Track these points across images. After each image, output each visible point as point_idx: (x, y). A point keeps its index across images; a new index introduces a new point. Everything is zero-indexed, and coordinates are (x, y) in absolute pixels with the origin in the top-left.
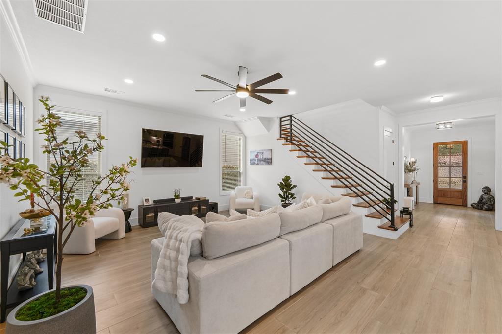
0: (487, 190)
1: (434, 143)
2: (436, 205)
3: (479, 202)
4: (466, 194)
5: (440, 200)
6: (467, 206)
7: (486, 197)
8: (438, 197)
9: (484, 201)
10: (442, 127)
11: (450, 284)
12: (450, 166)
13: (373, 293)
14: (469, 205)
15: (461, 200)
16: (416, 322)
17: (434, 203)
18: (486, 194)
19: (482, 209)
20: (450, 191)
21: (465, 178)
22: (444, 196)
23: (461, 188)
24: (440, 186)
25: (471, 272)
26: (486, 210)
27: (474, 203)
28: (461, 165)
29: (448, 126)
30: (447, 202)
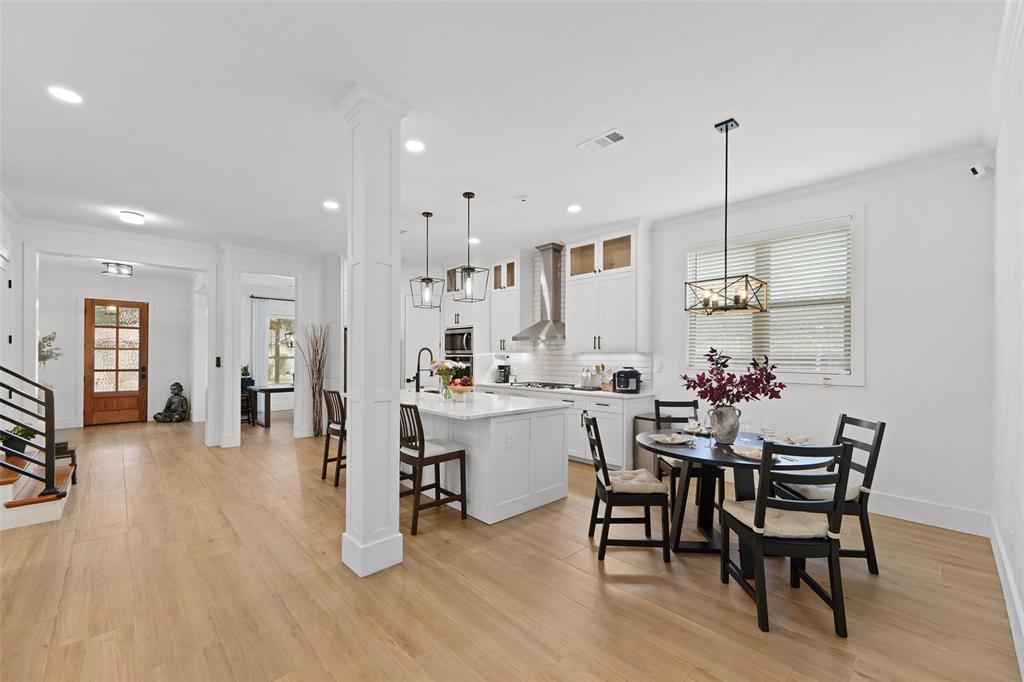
0: (177, 388)
1: (86, 299)
2: (92, 429)
3: (165, 411)
4: (144, 400)
5: (97, 418)
6: (146, 421)
7: (176, 400)
8: (94, 410)
9: (173, 407)
10: (113, 270)
11: (211, 541)
12: (117, 349)
13: (103, 636)
14: (150, 418)
15: (137, 412)
16: (210, 618)
17: (85, 426)
18: (176, 395)
19: (171, 421)
20: (117, 397)
21: (143, 371)
22: (107, 409)
23: (137, 389)
24: (97, 389)
25: (221, 513)
26: (178, 421)
27: (159, 414)
28: (138, 346)
29: (125, 271)
30: (111, 420)
